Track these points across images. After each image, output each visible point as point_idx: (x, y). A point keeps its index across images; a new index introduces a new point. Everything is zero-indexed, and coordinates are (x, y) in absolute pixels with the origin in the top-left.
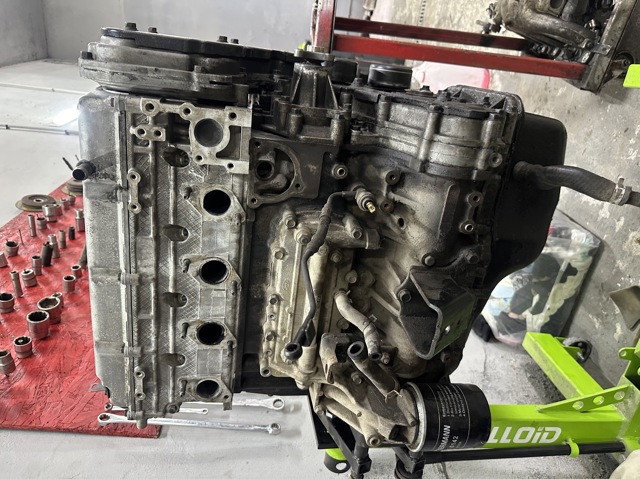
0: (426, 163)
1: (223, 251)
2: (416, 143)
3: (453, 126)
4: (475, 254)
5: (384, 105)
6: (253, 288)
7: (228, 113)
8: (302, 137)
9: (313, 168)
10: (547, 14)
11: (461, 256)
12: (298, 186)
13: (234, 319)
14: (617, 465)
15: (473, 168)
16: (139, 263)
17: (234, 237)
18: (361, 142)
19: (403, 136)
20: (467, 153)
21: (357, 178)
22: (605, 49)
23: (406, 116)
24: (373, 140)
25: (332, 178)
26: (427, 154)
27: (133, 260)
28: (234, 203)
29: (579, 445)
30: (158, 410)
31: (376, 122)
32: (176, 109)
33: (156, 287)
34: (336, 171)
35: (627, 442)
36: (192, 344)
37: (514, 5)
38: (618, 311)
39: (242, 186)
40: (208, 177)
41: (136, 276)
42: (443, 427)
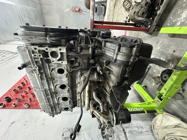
0: (116, 60)
1: (64, 82)
2: (113, 54)
3: (124, 50)
4: (129, 83)
5: (104, 43)
6: (74, 89)
7: (59, 49)
8: (81, 53)
9: (85, 61)
10: (141, 17)
11: (125, 83)
12: (82, 66)
13: (70, 96)
14: (155, 116)
15: (129, 61)
16: (44, 86)
17: (67, 79)
18: (98, 53)
19: (109, 52)
20: (128, 57)
21: (97, 62)
22: (154, 24)
23: (110, 46)
24: (101, 52)
25: (91, 63)
26: (116, 58)
27: (42, 86)
28: (65, 71)
29: (147, 111)
30: (56, 113)
31: (102, 48)
32: (44, 49)
33: (50, 91)
34: (92, 61)
35: (157, 111)
36: (61, 101)
37: (133, 15)
38: (153, 80)
39: (67, 67)
40: (57, 66)
41: (44, 89)
42: (120, 122)
